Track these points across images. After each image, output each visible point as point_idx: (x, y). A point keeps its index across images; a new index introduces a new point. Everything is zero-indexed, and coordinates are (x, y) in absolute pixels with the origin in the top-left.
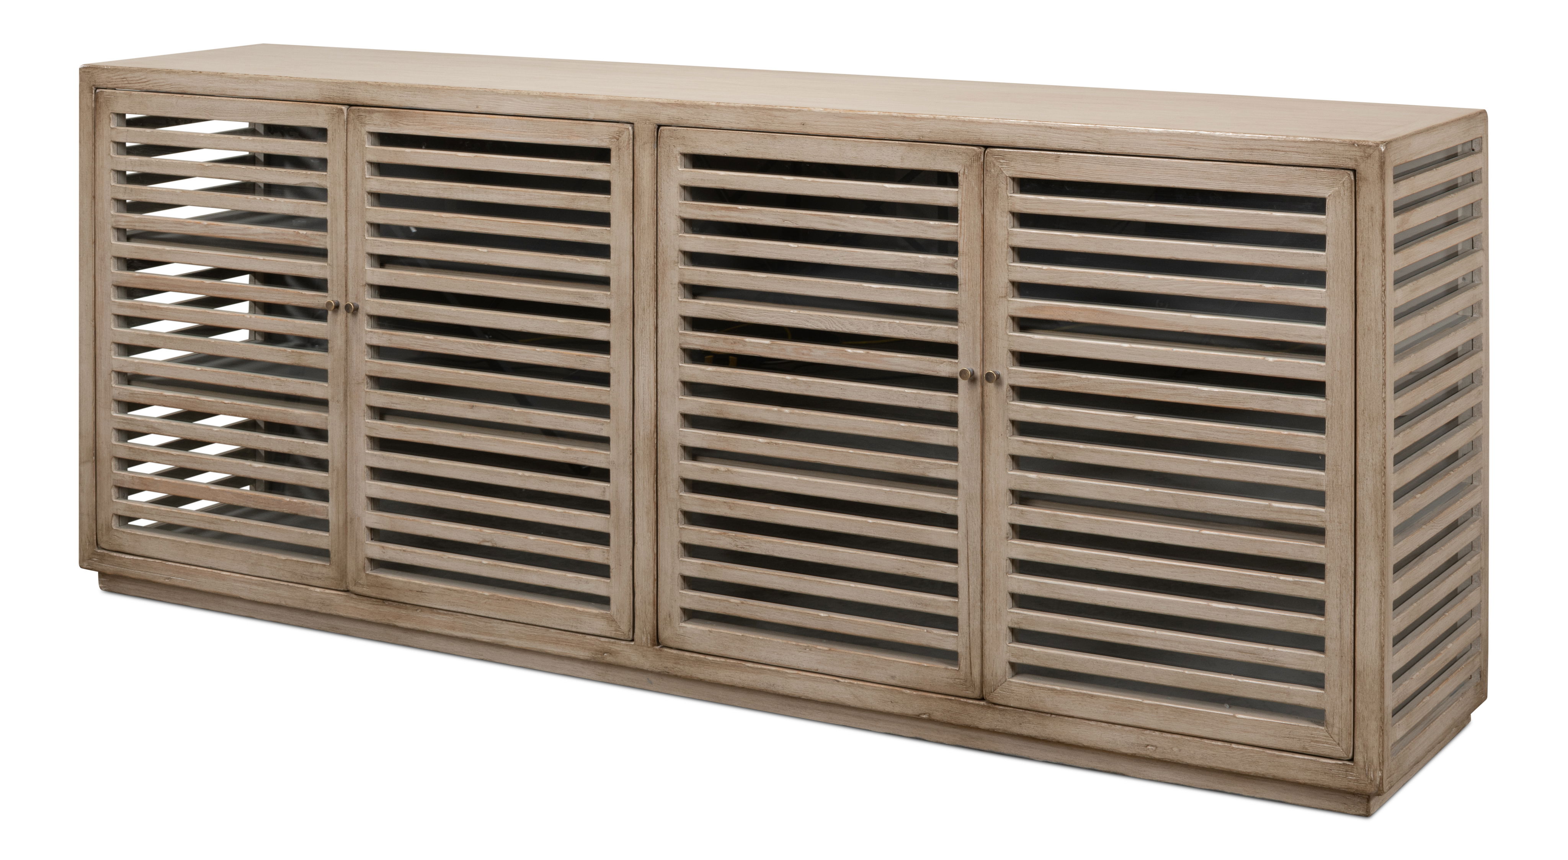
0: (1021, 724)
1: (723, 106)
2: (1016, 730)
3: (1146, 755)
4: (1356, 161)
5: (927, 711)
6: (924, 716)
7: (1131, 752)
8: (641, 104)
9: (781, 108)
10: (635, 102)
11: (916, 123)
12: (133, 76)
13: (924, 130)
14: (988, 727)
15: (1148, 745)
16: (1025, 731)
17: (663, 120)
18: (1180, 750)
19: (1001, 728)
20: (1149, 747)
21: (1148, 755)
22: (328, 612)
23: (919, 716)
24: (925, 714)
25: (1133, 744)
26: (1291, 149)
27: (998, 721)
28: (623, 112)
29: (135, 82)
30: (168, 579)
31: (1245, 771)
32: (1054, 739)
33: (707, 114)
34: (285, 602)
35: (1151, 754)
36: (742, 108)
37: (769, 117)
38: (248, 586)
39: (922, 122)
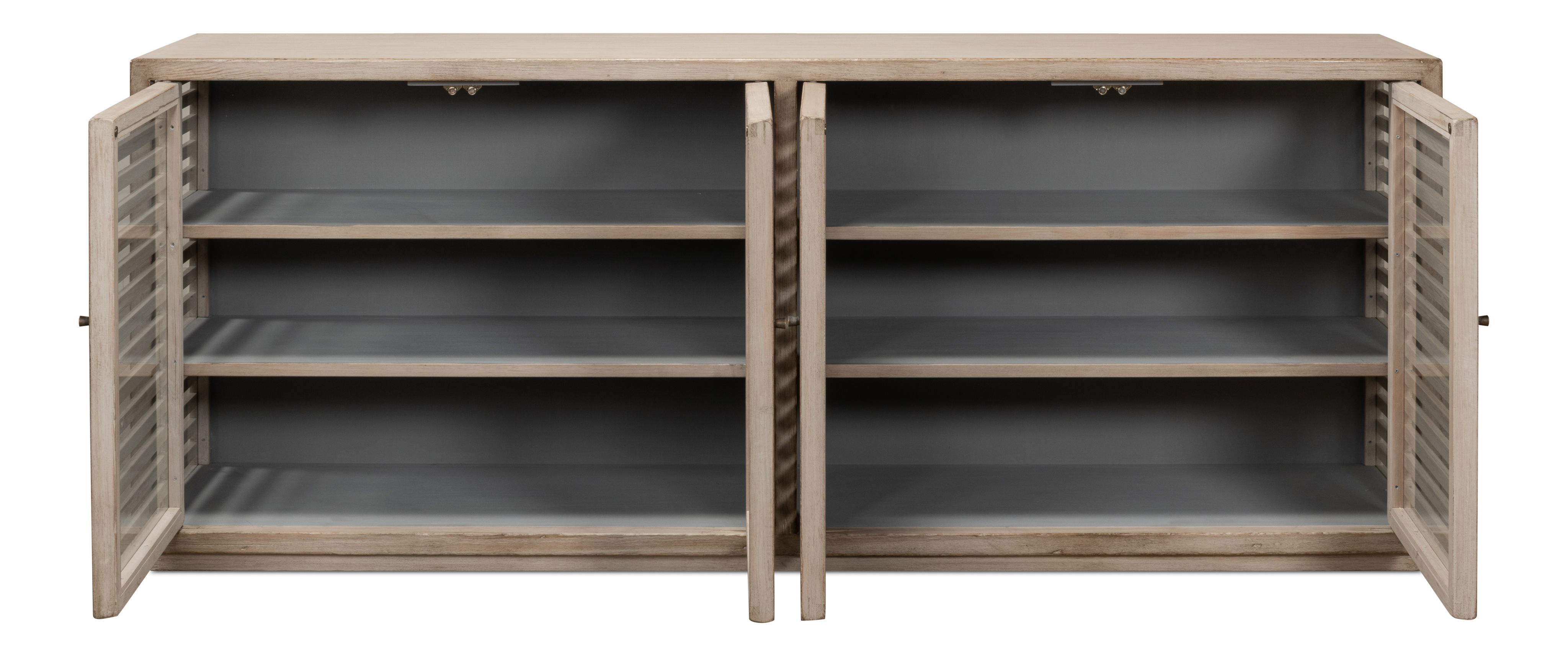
0: (1144, 545)
1: (865, 61)
2: (1140, 550)
3: (1253, 552)
4: (1422, 74)
5: (1060, 548)
6: (1057, 553)
7: (1240, 552)
8: (783, 64)
9: (921, 60)
10: (777, 63)
11: (1050, 65)
12: (201, 67)
13: (1057, 71)
14: (1115, 552)
15: (1254, 544)
16: (1148, 551)
17: (803, 76)
18: (1281, 544)
19: (1127, 551)
20: (1255, 546)
21: (1254, 552)
22: (439, 553)
23: (1052, 553)
24: (1057, 551)
25: (1241, 546)
26: (1371, 68)
27: (1124, 546)
28: (763, 72)
29: (203, 73)
30: (244, 548)
31: (1334, 551)
32: (1174, 553)
33: (849, 69)
34: (388, 551)
35: (1256, 551)
36: (884, 62)
37: (911, 69)
38: (343, 542)
39: (1055, 64)
